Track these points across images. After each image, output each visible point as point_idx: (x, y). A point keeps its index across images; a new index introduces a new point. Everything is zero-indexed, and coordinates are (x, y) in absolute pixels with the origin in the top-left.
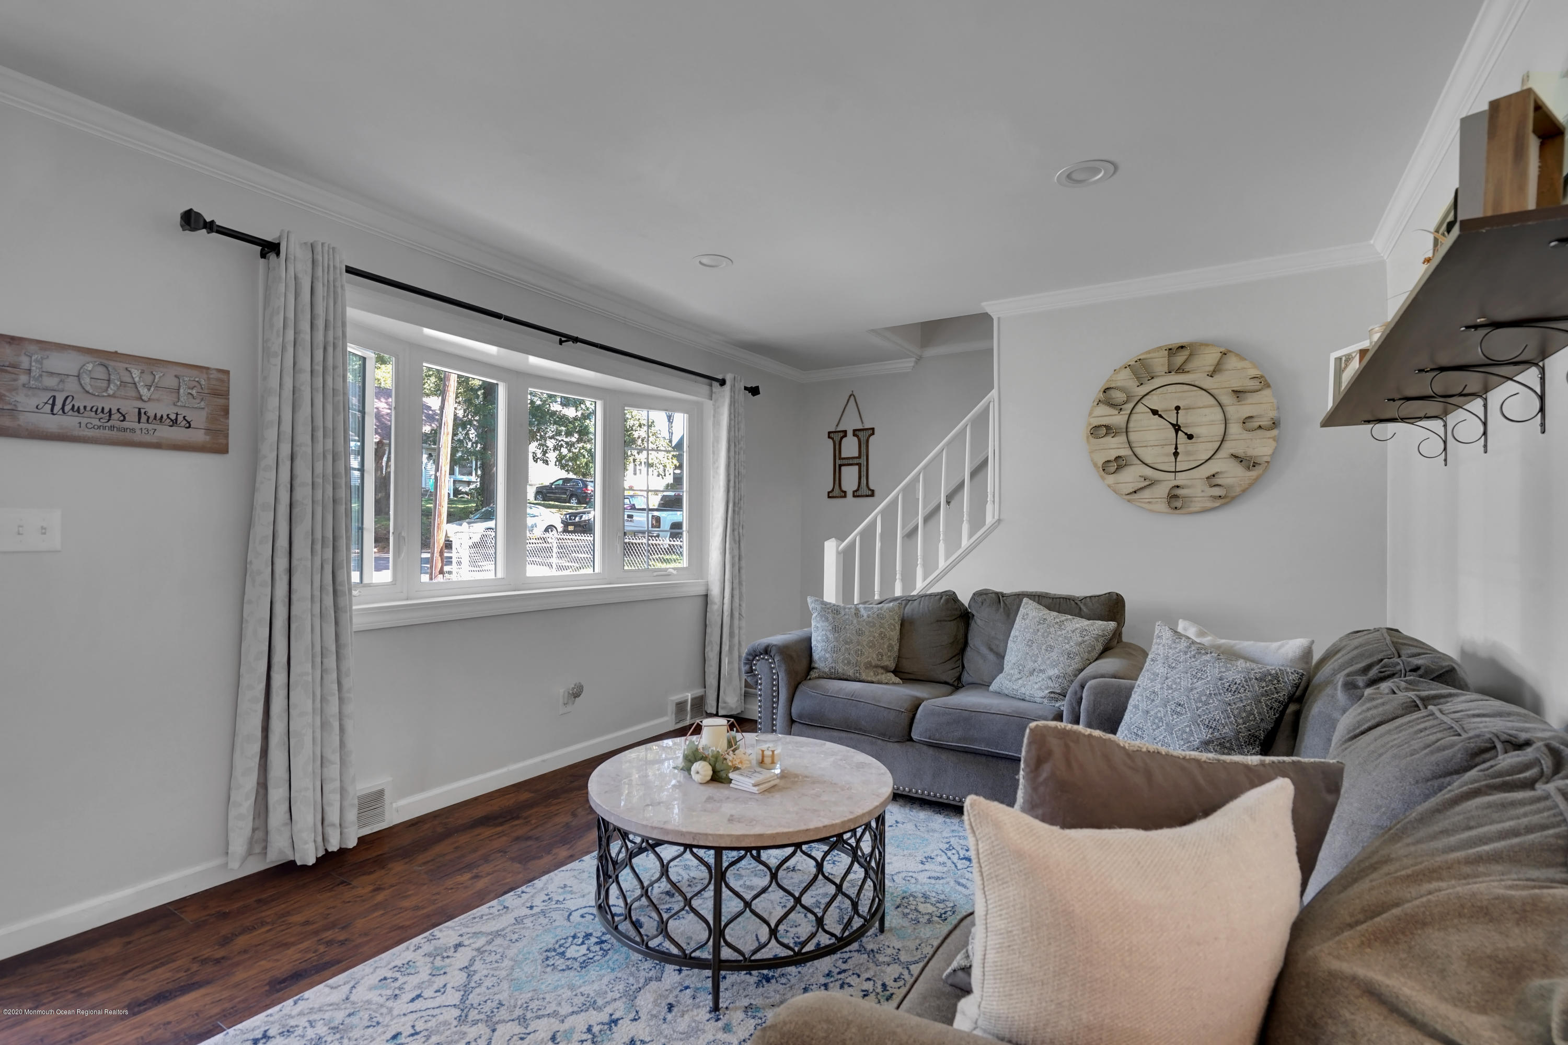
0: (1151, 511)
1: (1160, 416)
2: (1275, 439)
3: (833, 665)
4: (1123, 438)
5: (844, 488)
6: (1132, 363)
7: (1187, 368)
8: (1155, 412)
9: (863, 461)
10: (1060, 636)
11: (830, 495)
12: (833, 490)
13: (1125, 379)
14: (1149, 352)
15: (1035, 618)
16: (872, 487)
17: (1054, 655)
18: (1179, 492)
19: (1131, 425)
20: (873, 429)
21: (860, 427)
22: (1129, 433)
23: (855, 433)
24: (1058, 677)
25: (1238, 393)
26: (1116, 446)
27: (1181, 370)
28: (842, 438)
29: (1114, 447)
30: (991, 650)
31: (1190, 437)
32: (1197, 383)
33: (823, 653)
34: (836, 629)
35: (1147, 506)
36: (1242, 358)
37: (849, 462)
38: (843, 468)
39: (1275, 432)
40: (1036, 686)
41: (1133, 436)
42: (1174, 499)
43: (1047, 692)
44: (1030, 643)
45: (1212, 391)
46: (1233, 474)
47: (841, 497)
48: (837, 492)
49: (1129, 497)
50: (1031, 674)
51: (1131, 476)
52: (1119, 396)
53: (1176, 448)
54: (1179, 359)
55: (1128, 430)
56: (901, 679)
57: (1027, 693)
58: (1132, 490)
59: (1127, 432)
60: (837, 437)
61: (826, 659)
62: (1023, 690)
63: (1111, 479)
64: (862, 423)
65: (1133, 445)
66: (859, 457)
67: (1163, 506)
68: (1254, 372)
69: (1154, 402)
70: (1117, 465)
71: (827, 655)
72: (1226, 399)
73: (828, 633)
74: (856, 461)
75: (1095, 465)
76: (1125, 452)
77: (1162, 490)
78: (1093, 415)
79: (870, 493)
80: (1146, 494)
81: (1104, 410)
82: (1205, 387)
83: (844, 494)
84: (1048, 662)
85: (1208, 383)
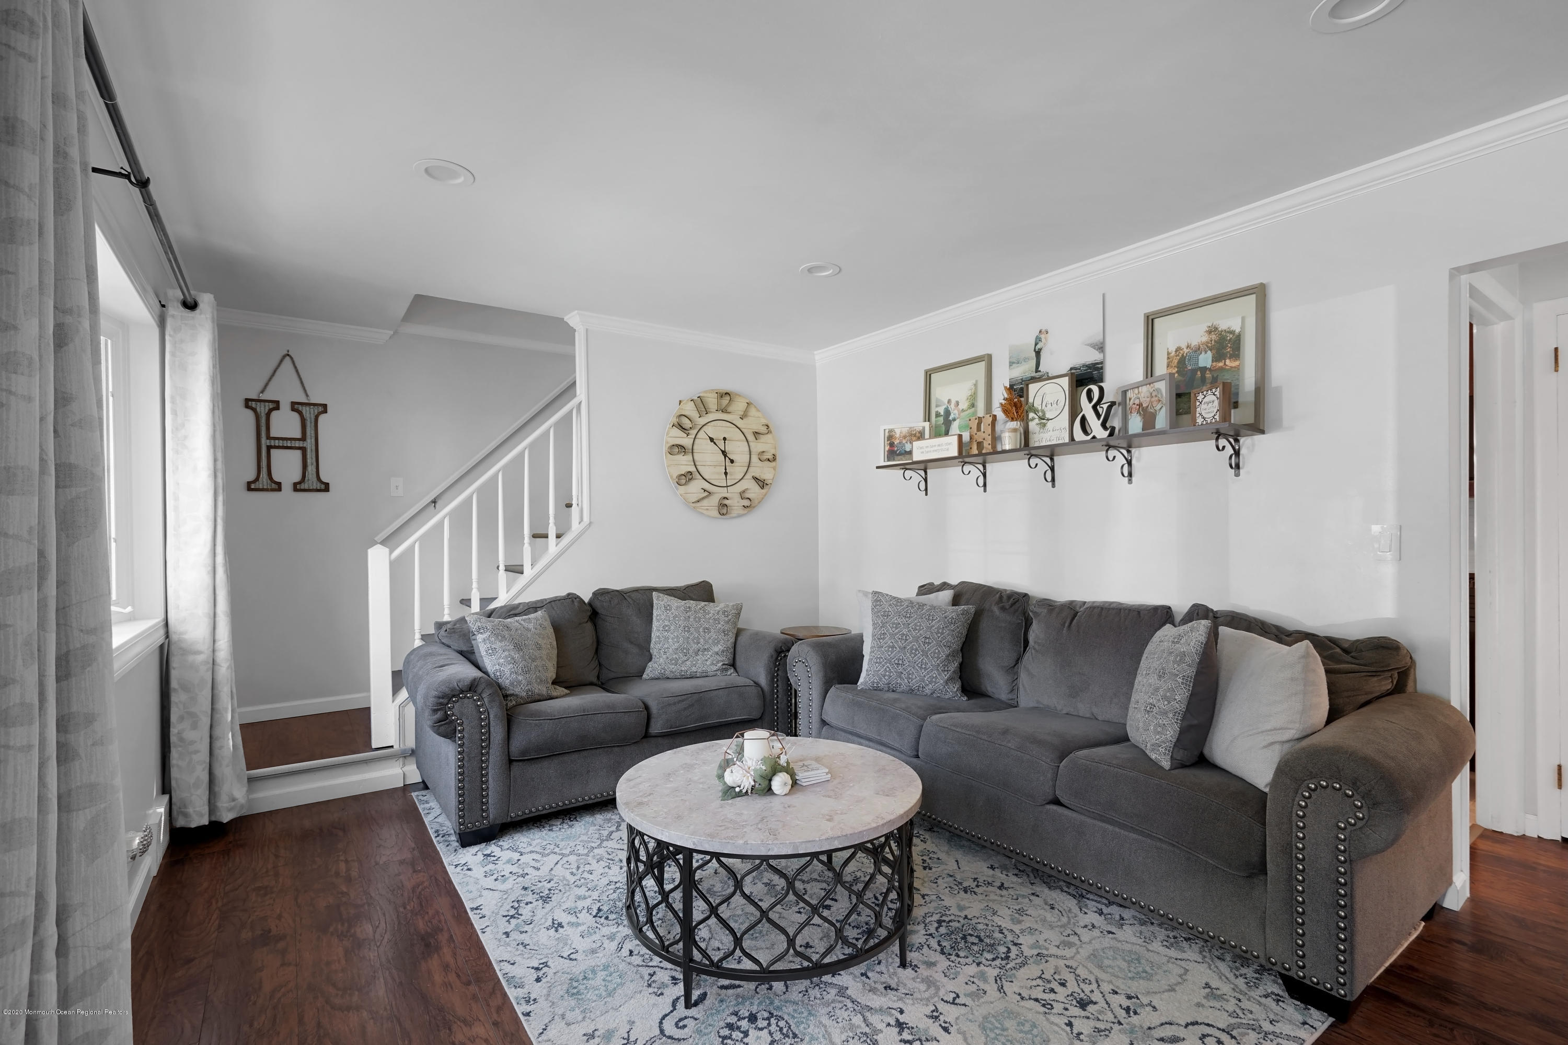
0: (709, 516)
1: (715, 443)
2: (774, 468)
3: (529, 687)
4: (689, 457)
5: (276, 478)
6: (696, 398)
7: (730, 409)
8: (712, 440)
9: (309, 444)
10: (709, 619)
11: (250, 487)
12: (257, 479)
13: (690, 409)
14: (706, 392)
15: (680, 607)
16: (324, 478)
17: (713, 635)
18: (726, 502)
19: (695, 447)
20: (325, 406)
21: (303, 399)
22: (695, 454)
23: (295, 407)
24: (723, 651)
25: (756, 434)
26: (685, 463)
27: (724, 411)
28: (271, 411)
29: (683, 464)
30: (631, 643)
31: (732, 461)
32: (734, 422)
33: (514, 676)
34: (518, 647)
35: (705, 512)
36: (758, 410)
37: (285, 444)
38: (273, 451)
39: (773, 464)
40: (708, 663)
41: (696, 456)
42: (723, 508)
43: (720, 664)
44: (686, 629)
45: (743, 430)
46: (754, 491)
47: (273, 490)
48: (264, 481)
49: (694, 505)
50: (697, 654)
51: (696, 486)
52: (686, 423)
53: (726, 469)
54: (725, 401)
55: (694, 451)
56: (566, 688)
57: (700, 670)
58: (696, 499)
59: (692, 453)
60: (262, 409)
61: (519, 682)
62: (694, 669)
63: (682, 489)
64: (307, 395)
65: (697, 464)
66: (303, 438)
67: (715, 513)
68: (764, 421)
69: (711, 430)
70: (687, 477)
71: (520, 678)
72: (751, 438)
73: (512, 653)
74: (297, 444)
75: (671, 477)
76: (693, 469)
77: (714, 500)
78: (670, 435)
79: (323, 487)
80: (705, 503)
81: (677, 432)
82: (739, 426)
83: (278, 487)
84: (710, 641)
85: (740, 423)
